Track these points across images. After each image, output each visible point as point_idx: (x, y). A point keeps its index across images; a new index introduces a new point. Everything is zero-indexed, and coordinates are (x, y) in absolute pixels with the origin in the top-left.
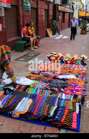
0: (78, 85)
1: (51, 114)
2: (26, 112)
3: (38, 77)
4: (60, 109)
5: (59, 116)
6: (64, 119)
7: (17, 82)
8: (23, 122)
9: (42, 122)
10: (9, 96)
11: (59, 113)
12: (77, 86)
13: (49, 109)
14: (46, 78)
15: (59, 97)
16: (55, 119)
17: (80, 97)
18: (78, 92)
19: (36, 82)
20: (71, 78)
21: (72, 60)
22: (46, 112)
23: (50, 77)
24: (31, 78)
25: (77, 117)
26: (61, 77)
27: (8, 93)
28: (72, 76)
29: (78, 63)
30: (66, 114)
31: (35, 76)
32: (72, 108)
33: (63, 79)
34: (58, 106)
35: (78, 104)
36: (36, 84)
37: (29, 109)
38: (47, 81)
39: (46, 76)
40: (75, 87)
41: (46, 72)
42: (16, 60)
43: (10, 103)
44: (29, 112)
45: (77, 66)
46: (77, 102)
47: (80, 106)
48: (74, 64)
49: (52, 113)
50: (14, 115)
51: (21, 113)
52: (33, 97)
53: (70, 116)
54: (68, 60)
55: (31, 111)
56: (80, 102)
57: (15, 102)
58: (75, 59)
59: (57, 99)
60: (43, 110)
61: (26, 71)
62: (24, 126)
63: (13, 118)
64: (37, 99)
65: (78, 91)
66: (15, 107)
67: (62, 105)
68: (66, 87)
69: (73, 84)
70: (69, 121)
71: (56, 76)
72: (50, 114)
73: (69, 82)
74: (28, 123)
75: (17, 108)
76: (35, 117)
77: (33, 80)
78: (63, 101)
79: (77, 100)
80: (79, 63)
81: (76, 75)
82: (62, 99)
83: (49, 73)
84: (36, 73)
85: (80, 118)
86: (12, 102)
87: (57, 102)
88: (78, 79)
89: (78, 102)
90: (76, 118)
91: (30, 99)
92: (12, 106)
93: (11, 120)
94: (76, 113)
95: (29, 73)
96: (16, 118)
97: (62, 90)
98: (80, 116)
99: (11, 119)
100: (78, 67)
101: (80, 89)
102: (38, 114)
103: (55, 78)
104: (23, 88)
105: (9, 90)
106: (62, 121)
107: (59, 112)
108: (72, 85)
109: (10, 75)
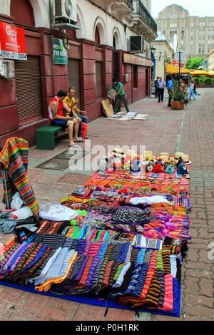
0: (173, 217)
1: (117, 282)
2: (63, 278)
3: (86, 203)
4: (137, 270)
5: (135, 285)
6: (146, 291)
7: (43, 214)
8: (59, 300)
9: (100, 299)
10: (26, 246)
11: (136, 279)
12: (170, 220)
13: (114, 271)
14: (103, 204)
15: (133, 244)
16: (128, 291)
17: (177, 242)
18: (173, 231)
19: (84, 213)
20: (156, 202)
21: (156, 163)
22: (107, 278)
23: (112, 201)
24: (73, 205)
25: (174, 286)
26: (135, 201)
27: (25, 240)
28: (158, 199)
29: (170, 169)
30: (150, 279)
31: (80, 200)
32: (162, 267)
33: (141, 206)
34: (133, 263)
35: (175, 256)
36: (83, 217)
37: (71, 272)
38: (106, 210)
39: (105, 200)
40: (167, 220)
41: (103, 192)
42: (38, 167)
43: (30, 261)
44: (71, 278)
45: (168, 176)
46: (171, 253)
47: (178, 260)
48: (162, 172)
49: (120, 279)
50: (39, 285)
51: (53, 281)
52: (79, 245)
53: (159, 284)
54: (149, 165)
55: (74, 278)
56: (178, 253)
57: (40, 258)
58: (163, 162)
59: (130, 249)
60: (101, 273)
61: (60, 190)
62: (61, 308)
63: (37, 292)
64: (87, 250)
65: (172, 229)
66: (40, 268)
67: (140, 261)
68: (147, 222)
69: (161, 216)
70: (158, 294)
71: (125, 199)
72: (115, 281)
73: (153, 211)
74: (69, 301)
75: (44, 272)
76: (84, 288)
77: (77, 209)
78: (142, 253)
79: (172, 249)
80: (173, 170)
81: (168, 196)
82: (139, 248)
83: (110, 194)
84: (83, 193)
85: (179, 288)
86: (34, 258)
87: (129, 254)
88: (171, 203)
89: (175, 254)
90: (171, 287)
91: (73, 251)
92: (34, 268)
93: (33, 296)
94: (172, 276)
95: (67, 194)
96: (43, 293)
97: (140, 228)
98: (179, 283)
99: (32, 294)
100: (171, 178)
101: (177, 225)
102: (91, 283)
103: (123, 203)
104: (56, 228)
105: (27, 231)
106: (142, 294)
107: (136, 276)
108: (159, 218)
109: (28, 201)
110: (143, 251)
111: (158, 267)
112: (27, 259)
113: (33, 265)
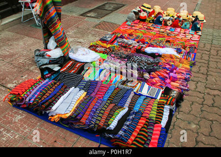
0: (178, 68)
1: (111, 126)
2: (68, 115)
3: (109, 48)
4: (131, 117)
5: (125, 131)
6: (133, 138)
7: (71, 55)
9: (97, 136)
10: (47, 83)
11: (128, 126)
13: (111, 116)
14: (123, 50)
15: (135, 91)
16: (117, 136)
18: (174, 82)
19: (105, 56)
21: (176, 19)
22: (103, 120)
24: (98, 49)
25: (160, 135)
26: (149, 50)
27: (48, 77)
28: (169, 51)
29: (185, 26)
30: (140, 127)
31: (105, 45)
32: (155, 116)
33: (153, 55)
34: (130, 109)
35: (169, 107)
36: (104, 60)
37: (75, 111)
38: (124, 56)
39: (125, 47)
40: (172, 71)
41: (125, 40)
42: (82, 15)
43: (45, 97)
44: (73, 116)
45: (183, 31)
46: (166, 104)
47: (171, 111)
48: (178, 27)
49: (113, 124)
52: (91, 87)
53: (147, 133)
54: (169, 20)
55: (76, 116)
57: (55, 95)
58: (181, 19)
59: (132, 94)
60: (100, 115)
61: (94, 34)
62: (64, 138)
64: (96, 90)
65: (174, 80)
66: (52, 104)
67: (136, 109)
68: (154, 70)
69: (168, 66)
70: (143, 142)
71: (142, 47)
72: (109, 125)
73: (162, 61)
74: (72, 133)
75: (54, 108)
76: (84, 125)
77: (100, 52)
78: (141, 100)
79: (168, 100)
80: (188, 26)
81: (178, 49)
82: (140, 95)
83: (130, 42)
84: (109, 39)
85: (165, 137)
86: (50, 94)
87: (129, 100)
88: (180, 56)
89: (169, 105)
90: (158, 137)
91: (83, 91)
92: (47, 103)
93: (46, 124)
94: (161, 126)
96: (54, 123)
97: (146, 75)
98: (167, 132)
100: (185, 33)
101: (179, 76)
102: (90, 122)
103: (139, 51)
104: (78, 68)
105: (51, 71)
106: (129, 141)
107: (128, 123)
108: (165, 68)
109: (60, 43)
110: (143, 98)
111: (151, 115)
112: (44, 94)
113: (47, 101)
